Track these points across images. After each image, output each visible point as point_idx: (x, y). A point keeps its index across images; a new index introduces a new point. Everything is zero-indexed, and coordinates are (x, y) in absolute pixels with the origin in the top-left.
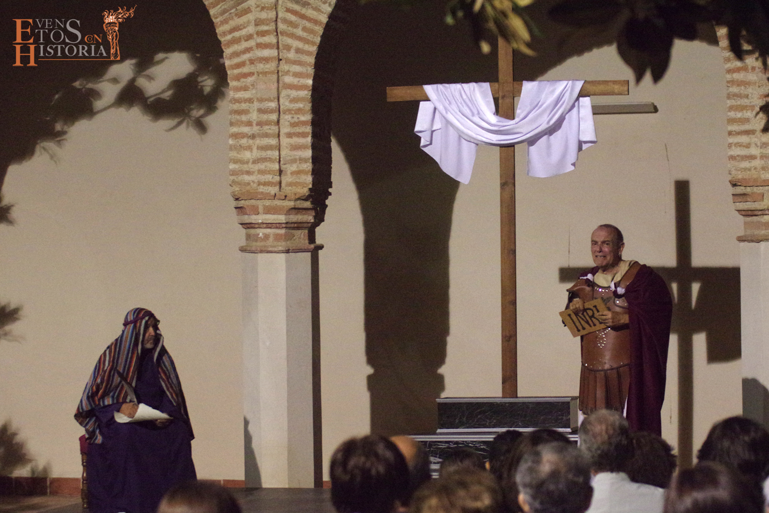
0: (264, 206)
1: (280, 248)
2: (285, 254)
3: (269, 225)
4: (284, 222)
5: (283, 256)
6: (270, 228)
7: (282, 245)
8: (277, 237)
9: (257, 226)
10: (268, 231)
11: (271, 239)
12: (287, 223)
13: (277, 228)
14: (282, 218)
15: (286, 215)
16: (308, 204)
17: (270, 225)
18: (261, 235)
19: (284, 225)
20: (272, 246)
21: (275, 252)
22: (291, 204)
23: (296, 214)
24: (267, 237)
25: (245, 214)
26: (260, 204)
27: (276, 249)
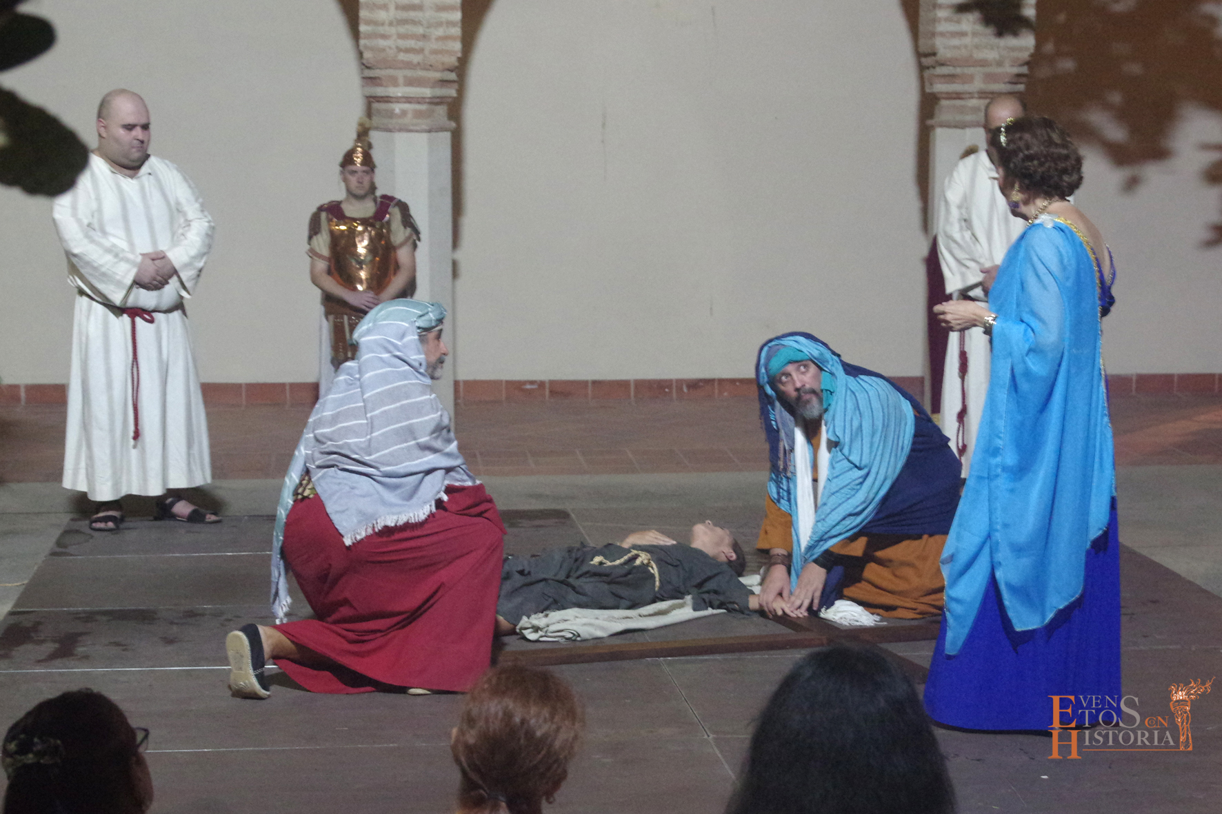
0: (405, 77)
1: (424, 127)
2: (429, 134)
3: (408, 100)
4: (429, 96)
5: (425, 136)
6: (410, 102)
7: (424, 123)
8: (418, 114)
9: (394, 100)
10: (406, 106)
11: (410, 115)
12: (430, 98)
13: (419, 103)
14: (427, 92)
15: (431, 88)
16: (453, 76)
17: (410, 100)
18: (397, 111)
19: (427, 100)
20: (413, 125)
21: (417, 131)
22: (438, 75)
23: (442, 86)
24: (404, 113)
25: (381, 85)
26: (400, 74)
27: (418, 128)
